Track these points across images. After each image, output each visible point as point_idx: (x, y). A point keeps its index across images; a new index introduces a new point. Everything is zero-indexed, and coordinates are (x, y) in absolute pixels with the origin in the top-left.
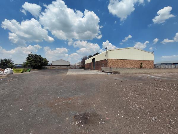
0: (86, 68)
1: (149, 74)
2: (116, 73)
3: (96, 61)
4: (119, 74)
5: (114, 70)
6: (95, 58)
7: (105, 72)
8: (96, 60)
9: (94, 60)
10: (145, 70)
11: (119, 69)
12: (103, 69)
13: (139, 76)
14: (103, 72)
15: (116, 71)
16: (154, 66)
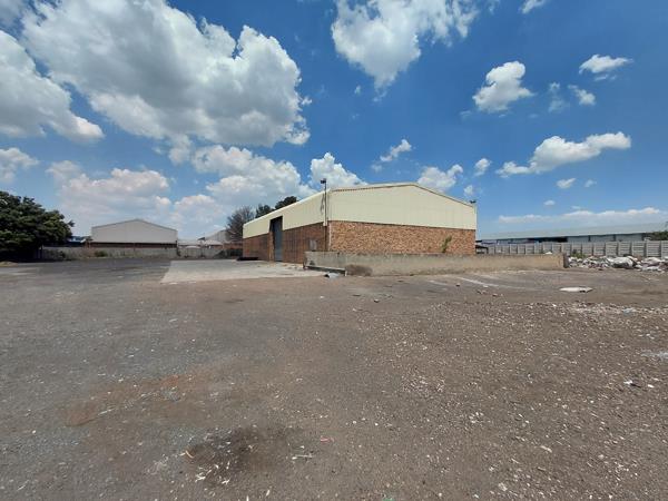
0: (244, 255)
1: (462, 272)
2: (357, 271)
3: (284, 229)
4: (369, 275)
5: (350, 261)
6: (281, 218)
7: (318, 269)
8: (286, 226)
9: (276, 223)
10: (452, 262)
11: (367, 259)
12: (312, 256)
13: (432, 280)
14: (312, 268)
15: (358, 264)
16: (478, 247)
